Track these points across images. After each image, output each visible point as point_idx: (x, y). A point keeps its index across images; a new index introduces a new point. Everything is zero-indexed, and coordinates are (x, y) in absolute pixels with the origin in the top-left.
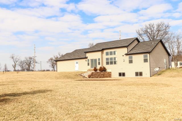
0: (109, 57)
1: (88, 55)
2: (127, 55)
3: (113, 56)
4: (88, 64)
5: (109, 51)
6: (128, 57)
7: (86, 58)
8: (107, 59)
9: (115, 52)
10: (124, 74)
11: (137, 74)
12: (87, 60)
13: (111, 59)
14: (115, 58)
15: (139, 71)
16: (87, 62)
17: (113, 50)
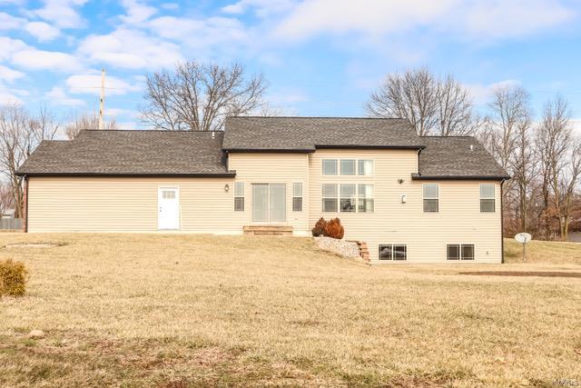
0: (339, 180)
1: (234, 162)
2: (415, 179)
3: (354, 180)
4: (239, 204)
5: (339, 157)
6: (422, 186)
7: (232, 176)
8: (329, 188)
9: (362, 164)
10: (400, 252)
11: (453, 252)
12: (231, 183)
13: (349, 189)
14: (362, 189)
15: (460, 241)
16: (232, 195)
17: (356, 156)
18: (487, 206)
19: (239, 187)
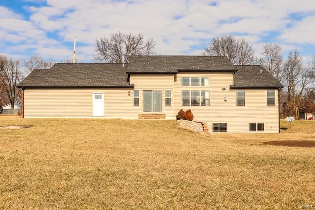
0: (191, 88)
1: (134, 80)
2: (233, 88)
3: (199, 88)
4: (136, 102)
5: (191, 76)
6: (235, 92)
7: (132, 87)
8: (185, 93)
9: (203, 80)
10: (224, 128)
11: (252, 127)
12: (132, 91)
13: (196, 93)
14: (203, 94)
15: (257, 121)
16: (132, 97)
17: (200, 76)
18: (271, 102)
19: (136, 93)
